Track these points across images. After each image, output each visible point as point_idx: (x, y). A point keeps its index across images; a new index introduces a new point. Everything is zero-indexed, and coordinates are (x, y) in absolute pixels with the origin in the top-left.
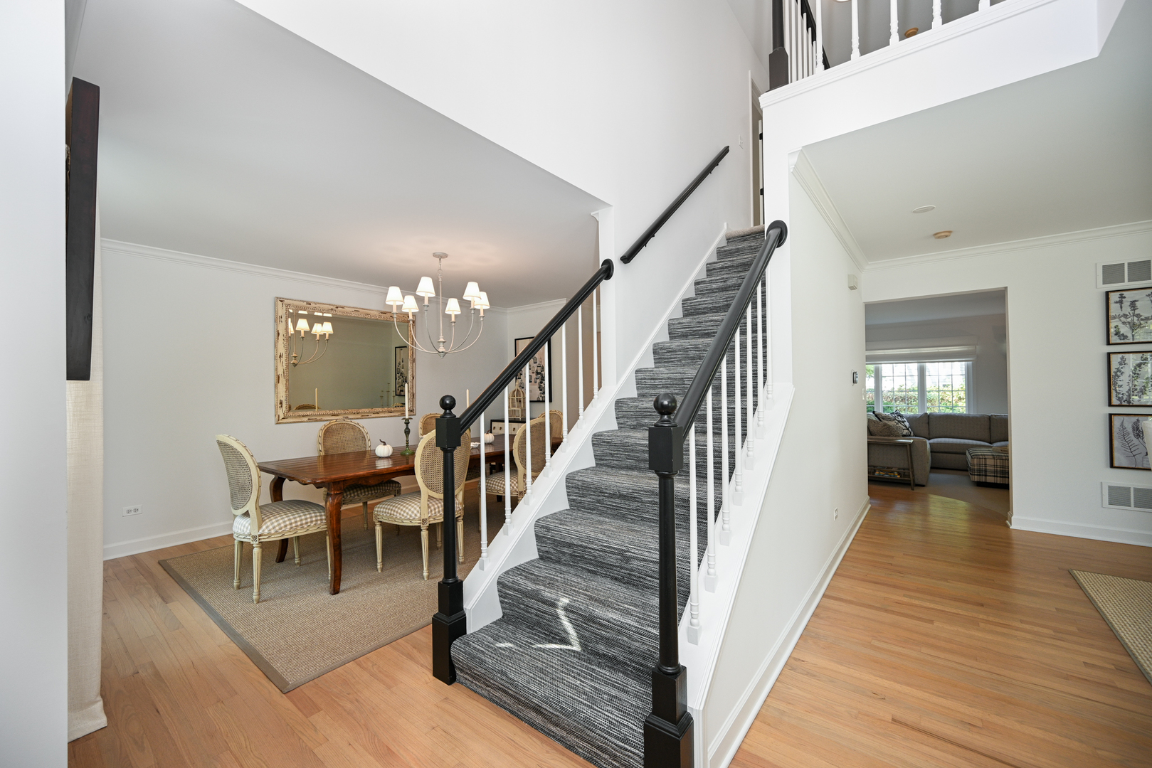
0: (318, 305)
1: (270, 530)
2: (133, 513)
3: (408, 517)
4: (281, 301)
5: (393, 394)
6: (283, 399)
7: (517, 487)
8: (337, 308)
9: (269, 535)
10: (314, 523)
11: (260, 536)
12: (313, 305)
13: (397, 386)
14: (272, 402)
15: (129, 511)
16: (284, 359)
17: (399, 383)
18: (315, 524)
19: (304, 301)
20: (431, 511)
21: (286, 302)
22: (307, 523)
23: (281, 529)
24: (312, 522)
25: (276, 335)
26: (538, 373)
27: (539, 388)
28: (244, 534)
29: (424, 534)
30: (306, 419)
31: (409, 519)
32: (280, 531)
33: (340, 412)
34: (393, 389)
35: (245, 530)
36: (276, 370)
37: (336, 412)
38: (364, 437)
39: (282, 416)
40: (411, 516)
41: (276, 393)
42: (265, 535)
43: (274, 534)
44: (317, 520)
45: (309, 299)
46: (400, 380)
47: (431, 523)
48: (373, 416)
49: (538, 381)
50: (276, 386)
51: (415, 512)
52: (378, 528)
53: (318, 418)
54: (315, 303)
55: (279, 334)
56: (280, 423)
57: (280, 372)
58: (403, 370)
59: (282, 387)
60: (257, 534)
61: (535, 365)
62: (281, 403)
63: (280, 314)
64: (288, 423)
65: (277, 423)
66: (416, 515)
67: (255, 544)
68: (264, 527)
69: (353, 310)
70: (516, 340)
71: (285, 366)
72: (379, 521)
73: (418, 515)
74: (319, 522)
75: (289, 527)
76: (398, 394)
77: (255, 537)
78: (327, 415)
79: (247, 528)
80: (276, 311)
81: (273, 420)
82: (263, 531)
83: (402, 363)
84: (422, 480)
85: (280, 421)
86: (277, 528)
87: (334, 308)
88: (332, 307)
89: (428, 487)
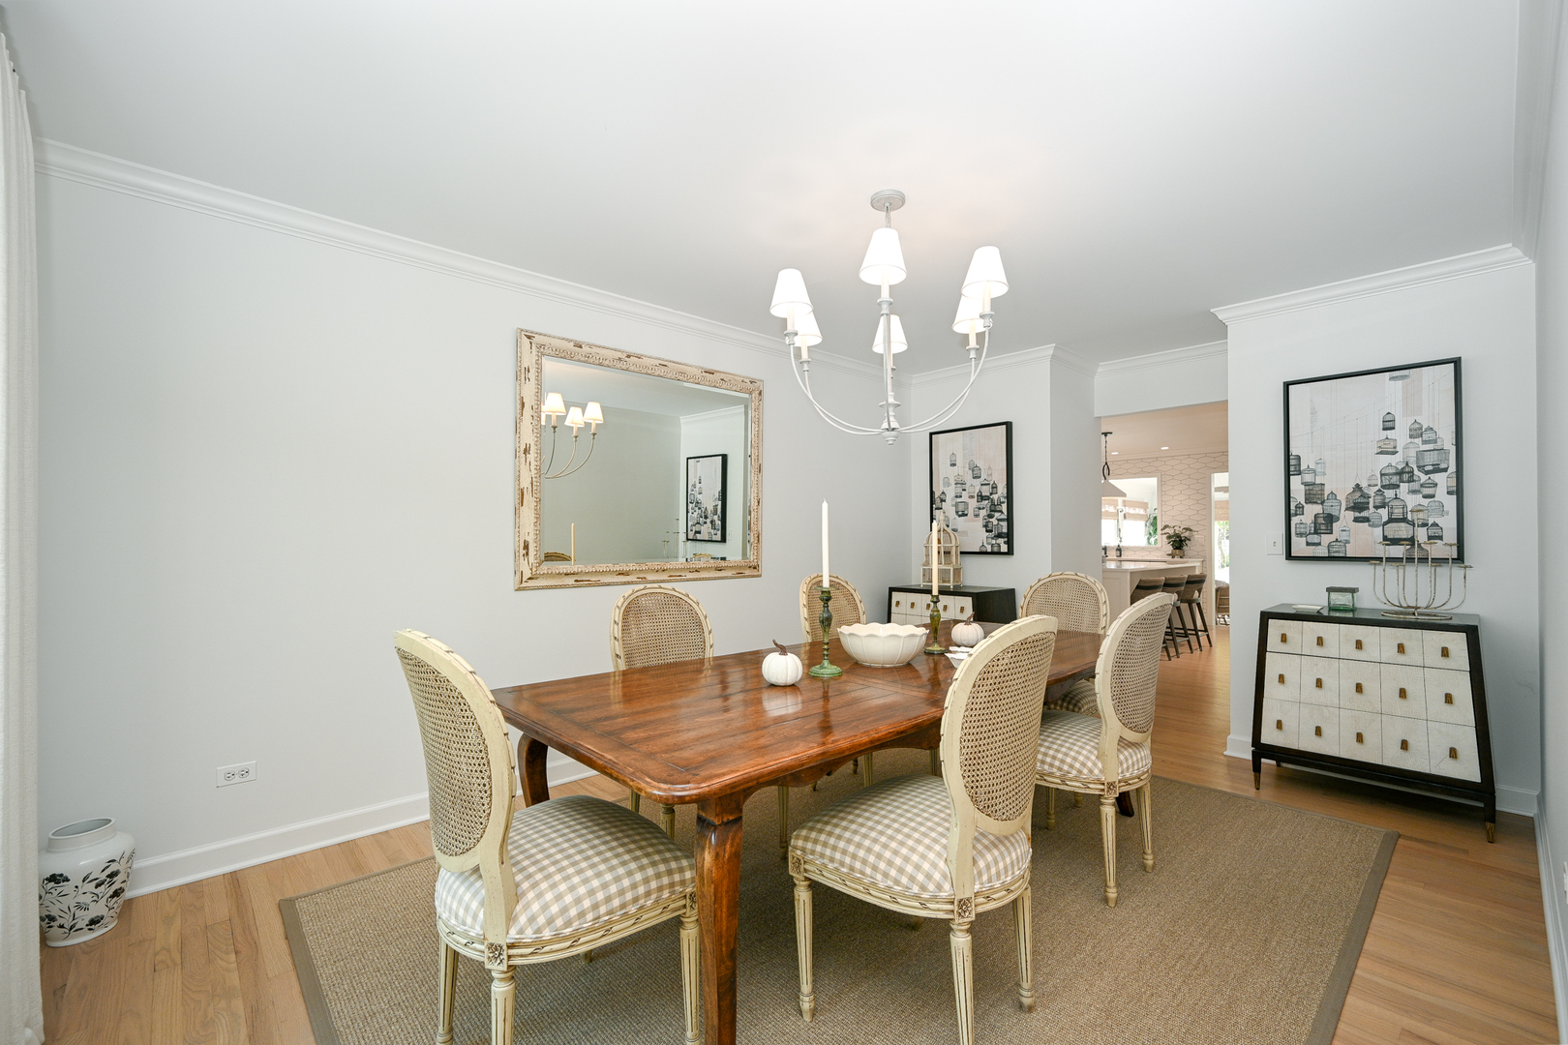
0: (595, 350)
1: (538, 931)
2: (237, 779)
3: (916, 889)
4: (529, 337)
5: (682, 537)
6: (531, 539)
7: (1101, 771)
8: (629, 356)
9: (539, 945)
10: (654, 896)
11: (511, 946)
12: (586, 349)
13: (690, 524)
14: (508, 545)
15: (230, 776)
16: (532, 457)
17: (693, 518)
18: (657, 901)
19: (569, 341)
20: (980, 874)
21: (537, 339)
22: (635, 900)
23: (568, 924)
24: (648, 894)
25: (519, 406)
26: (981, 497)
27: (986, 526)
28: (465, 934)
29: (961, 943)
30: (570, 581)
31: (916, 897)
32: (568, 931)
33: (632, 566)
34: (682, 529)
35: (469, 920)
36: (518, 478)
37: (625, 568)
38: (700, 625)
39: (527, 574)
40: (923, 888)
41: (517, 526)
42: (527, 946)
43: (550, 942)
44: (660, 889)
45: (579, 338)
46: (695, 514)
47: (980, 909)
48: (690, 576)
49: (983, 513)
50: (516, 512)
51: (937, 876)
52: (803, 897)
53: (593, 579)
54: (590, 346)
55: (523, 405)
56: (524, 589)
57: (525, 483)
58: (699, 497)
59: (528, 513)
60: (503, 941)
61: (977, 482)
62: (526, 547)
63: (525, 364)
64: (539, 588)
65: (519, 589)
66: (939, 887)
67: (497, 969)
68: (523, 919)
69: (657, 362)
70: (931, 434)
71: (534, 472)
72: (807, 879)
73: (947, 886)
74: (666, 894)
75: (590, 916)
76: (690, 537)
77: (496, 949)
78: (610, 572)
79: (475, 917)
80: (518, 359)
81: (511, 581)
82: (521, 931)
83: (698, 486)
84: (962, 782)
85: (524, 584)
86: (559, 922)
87: (623, 356)
88: (619, 355)
89: (975, 802)
